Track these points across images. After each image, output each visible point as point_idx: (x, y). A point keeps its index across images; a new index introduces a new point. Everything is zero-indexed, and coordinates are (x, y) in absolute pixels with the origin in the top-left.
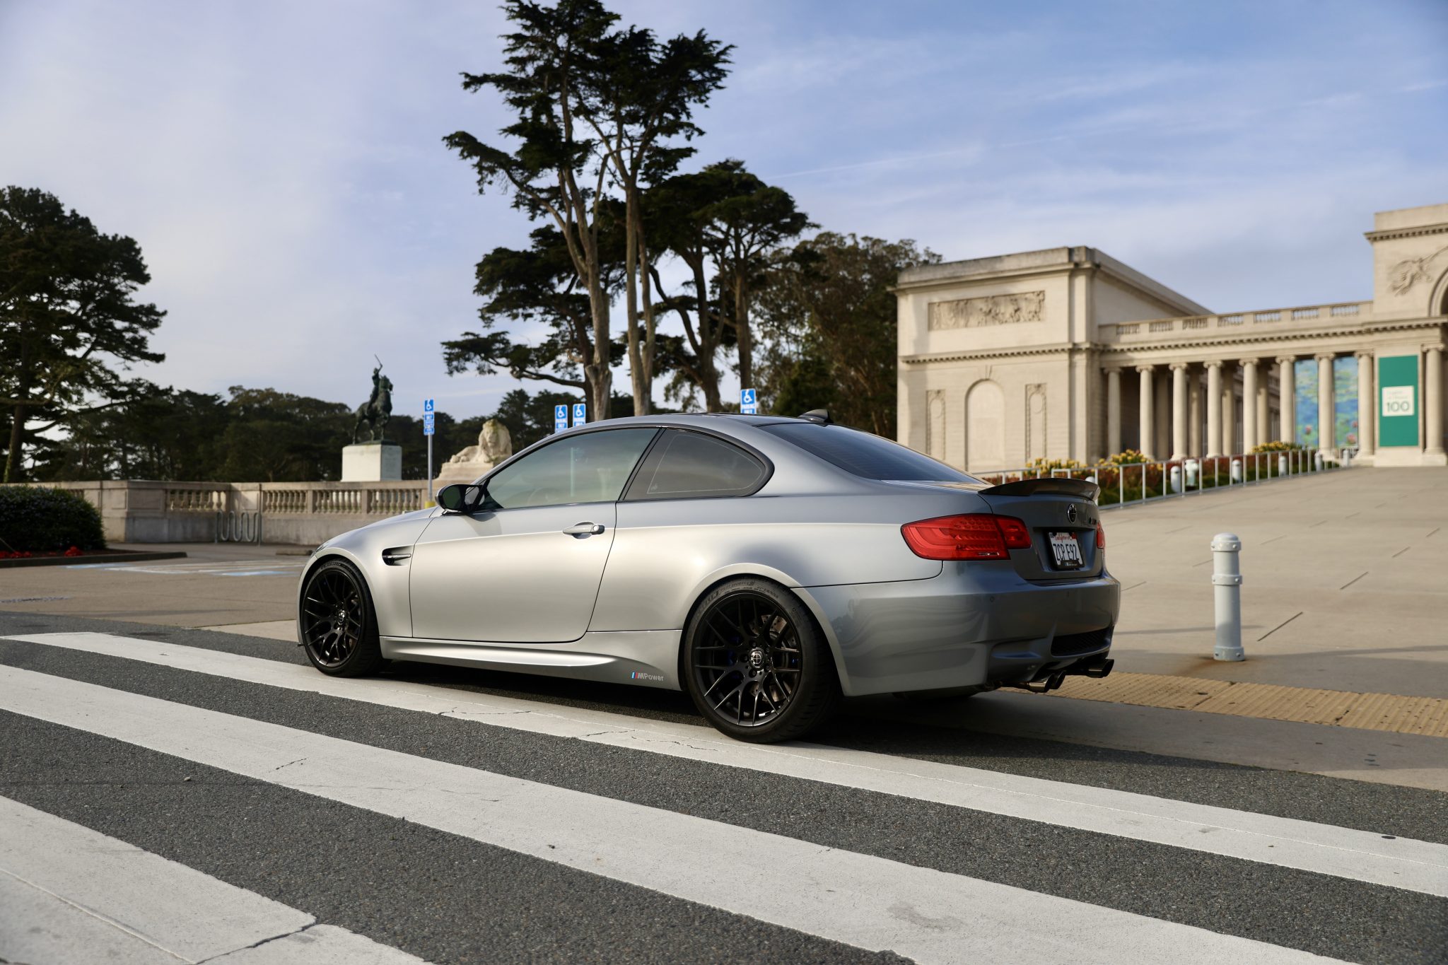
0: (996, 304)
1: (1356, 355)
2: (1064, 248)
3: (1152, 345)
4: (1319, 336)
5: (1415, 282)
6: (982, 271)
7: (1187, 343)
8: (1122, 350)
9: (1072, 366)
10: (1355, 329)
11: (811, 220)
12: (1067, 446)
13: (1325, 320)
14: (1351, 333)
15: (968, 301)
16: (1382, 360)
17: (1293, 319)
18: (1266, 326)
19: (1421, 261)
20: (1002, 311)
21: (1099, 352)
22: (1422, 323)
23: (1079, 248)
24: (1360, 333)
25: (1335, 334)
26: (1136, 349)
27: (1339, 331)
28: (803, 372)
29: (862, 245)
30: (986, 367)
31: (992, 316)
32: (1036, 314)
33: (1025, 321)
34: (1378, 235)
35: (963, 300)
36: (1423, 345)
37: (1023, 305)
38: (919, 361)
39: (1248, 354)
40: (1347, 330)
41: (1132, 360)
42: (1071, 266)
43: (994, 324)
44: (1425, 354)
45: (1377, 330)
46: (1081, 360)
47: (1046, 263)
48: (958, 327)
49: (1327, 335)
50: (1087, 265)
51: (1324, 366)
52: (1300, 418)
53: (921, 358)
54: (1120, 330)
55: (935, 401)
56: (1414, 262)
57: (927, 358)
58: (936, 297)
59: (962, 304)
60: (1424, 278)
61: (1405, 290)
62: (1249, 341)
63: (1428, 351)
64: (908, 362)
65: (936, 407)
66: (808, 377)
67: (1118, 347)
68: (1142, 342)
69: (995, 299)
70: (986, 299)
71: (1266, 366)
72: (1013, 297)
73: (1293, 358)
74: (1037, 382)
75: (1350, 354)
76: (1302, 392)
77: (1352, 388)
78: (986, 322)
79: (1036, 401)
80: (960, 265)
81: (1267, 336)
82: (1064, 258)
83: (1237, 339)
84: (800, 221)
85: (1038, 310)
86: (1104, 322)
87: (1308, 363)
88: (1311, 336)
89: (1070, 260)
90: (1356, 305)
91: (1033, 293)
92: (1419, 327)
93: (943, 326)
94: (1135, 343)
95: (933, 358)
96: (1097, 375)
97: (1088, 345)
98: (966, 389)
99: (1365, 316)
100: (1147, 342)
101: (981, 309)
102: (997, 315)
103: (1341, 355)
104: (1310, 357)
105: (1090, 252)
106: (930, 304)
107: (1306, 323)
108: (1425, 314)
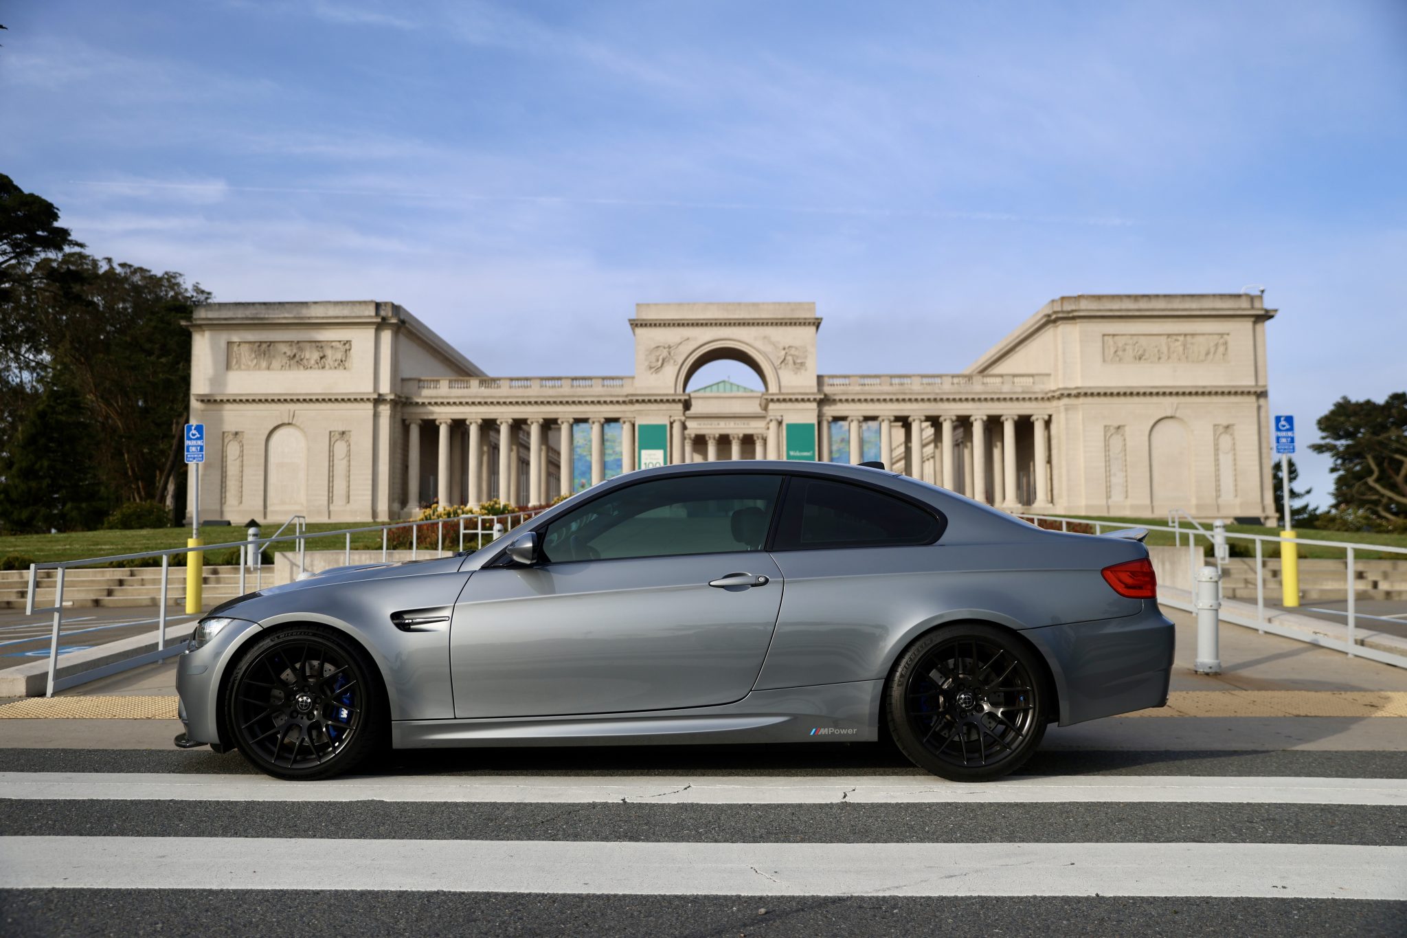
0: (301, 349)
1: (621, 421)
2: (372, 302)
3: (452, 401)
4: (593, 402)
5: (665, 364)
6: (287, 315)
7: (482, 401)
8: (423, 404)
9: (376, 416)
10: (621, 399)
11: (73, 237)
12: (370, 492)
13: (597, 390)
14: (618, 402)
15: (271, 343)
16: (640, 426)
17: (572, 386)
18: (549, 392)
19: (670, 347)
20: (307, 356)
21: (402, 403)
22: (671, 398)
23: (386, 304)
24: (624, 402)
25: (605, 402)
26: (436, 403)
27: (608, 399)
28: (52, 404)
29: (118, 270)
30: (289, 410)
31: (296, 360)
32: (342, 363)
33: (331, 368)
34: (639, 322)
35: (266, 342)
36: (670, 417)
37: (329, 352)
38: (215, 401)
39: (535, 414)
40: (615, 399)
41: (432, 413)
42: (379, 320)
43: (298, 369)
44: (671, 424)
45: (637, 401)
46: (385, 410)
47: (353, 315)
48: (259, 369)
49: (599, 402)
50: (394, 321)
51: (596, 428)
52: (576, 473)
53: (218, 398)
54: (421, 384)
55: (232, 442)
56: (664, 348)
57: (225, 398)
58: (236, 337)
59: (264, 346)
60: (672, 361)
61: (658, 370)
62: (536, 403)
63: (674, 421)
64: (202, 401)
65: (232, 450)
66: (59, 409)
67: (420, 401)
68: (443, 397)
69: (301, 344)
70: (291, 343)
71: (549, 425)
72: (319, 345)
73: (571, 421)
74: (341, 429)
75: (616, 420)
76: (579, 451)
77: (618, 449)
78: (290, 366)
79: (340, 448)
80: (263, 307)
81: (551, 400)
82: (371, 311)
83: (526, 400)
84: (60, 237)
85: (344, 359)
86: (405, 376)
87: (583, 426)
88: (586, 402)
89: (377, 314)
90: (621, 378)
91: (340, 341)
92: (668, 401)
93: (243, 367)
94: (436, 397)
95: (231, 398)
96: (399, 425)
97: (392, 397)
98: (267, 432)
99: (628, 389)
100: (447, 397)
101: (285, 353)
102: (301, 360)
103: (609, 421)
104: (585, 420)
105: (396, 309)
106: (229, 343)
107: (582, 391)
108: (672, 392)
